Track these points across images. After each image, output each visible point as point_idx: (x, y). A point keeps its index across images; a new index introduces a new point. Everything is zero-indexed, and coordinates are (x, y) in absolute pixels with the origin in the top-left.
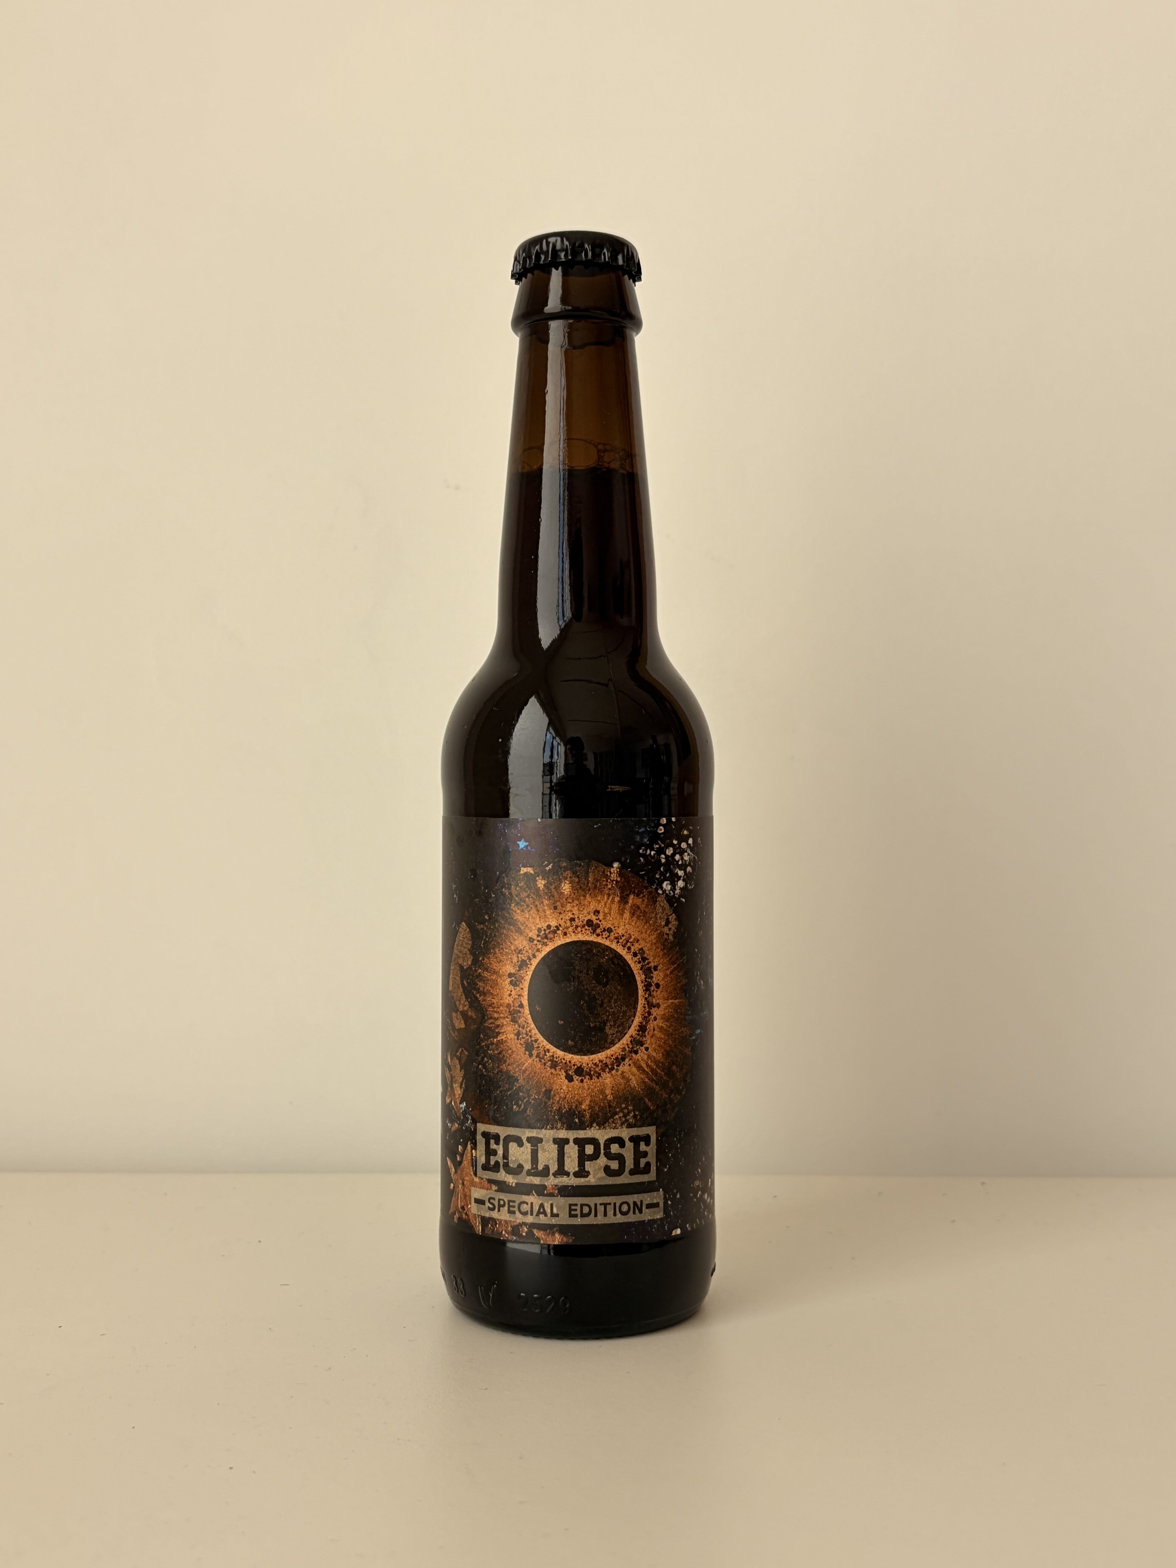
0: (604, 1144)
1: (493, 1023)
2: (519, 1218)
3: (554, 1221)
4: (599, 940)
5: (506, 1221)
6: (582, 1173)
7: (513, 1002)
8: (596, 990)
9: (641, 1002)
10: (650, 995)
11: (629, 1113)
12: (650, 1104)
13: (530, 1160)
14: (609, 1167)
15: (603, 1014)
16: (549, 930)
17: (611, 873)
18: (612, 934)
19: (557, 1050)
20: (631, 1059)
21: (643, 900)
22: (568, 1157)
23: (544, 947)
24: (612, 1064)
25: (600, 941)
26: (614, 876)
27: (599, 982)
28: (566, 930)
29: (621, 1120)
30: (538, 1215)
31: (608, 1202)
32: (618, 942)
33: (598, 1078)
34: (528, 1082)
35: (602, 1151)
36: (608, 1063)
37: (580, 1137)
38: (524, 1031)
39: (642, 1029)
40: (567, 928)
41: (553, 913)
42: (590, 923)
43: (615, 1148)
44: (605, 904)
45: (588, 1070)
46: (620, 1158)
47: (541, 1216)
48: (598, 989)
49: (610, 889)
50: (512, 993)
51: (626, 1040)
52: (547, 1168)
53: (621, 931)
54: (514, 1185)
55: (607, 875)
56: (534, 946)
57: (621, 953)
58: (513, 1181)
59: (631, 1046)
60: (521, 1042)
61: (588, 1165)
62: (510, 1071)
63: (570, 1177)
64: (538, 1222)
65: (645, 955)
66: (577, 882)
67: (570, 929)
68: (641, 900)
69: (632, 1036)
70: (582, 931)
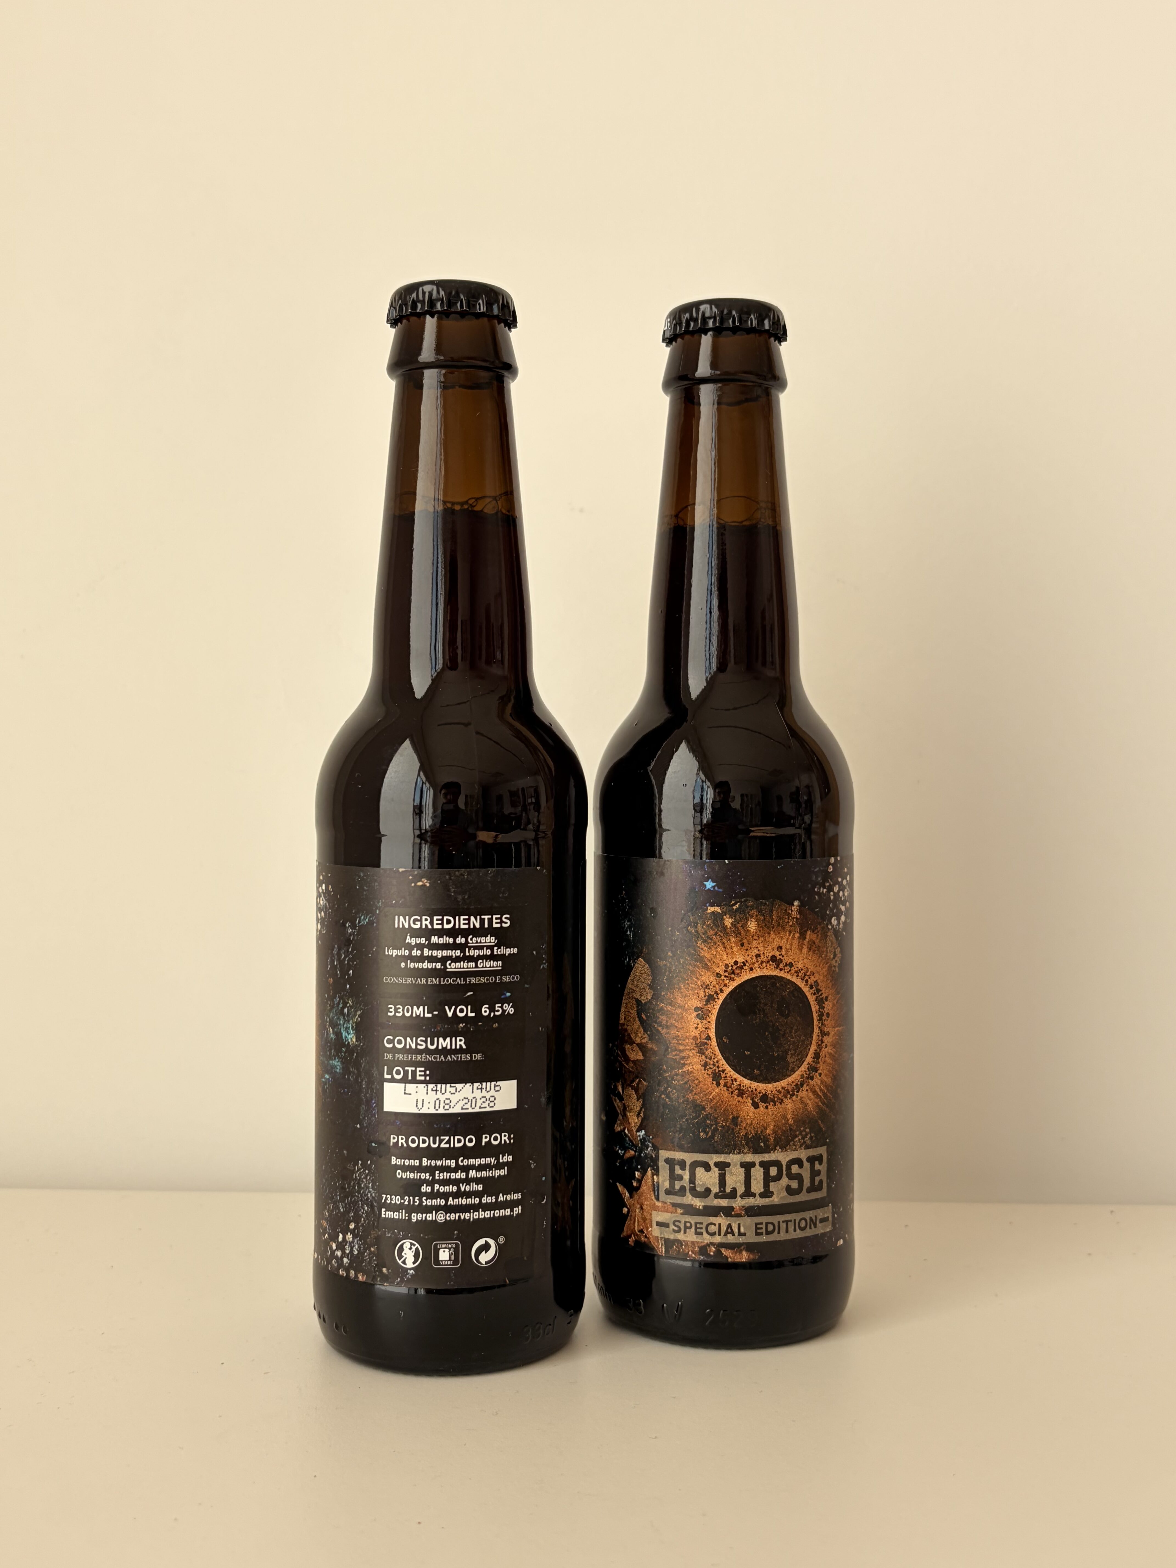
0: (786, 1165)
1: (678, 1055)
2: (707, 1239)
3: (741, 1240)
4: (781, 974)
5: (693, 1243)
6: (767, 1193)
7: (700, 1035)
8: (779, 1022)
9: (816, 1031)
10: (822, 1024)
11: (807, 1135)
12: (822, 1126)
13: (718, 1183)
14: (790, 1186)
15: (785, 1044)
16: (736, 966)
17: (792, 911)
18: (793, 968)
19: (744, 1079)
20: (808, 1085)
21: (818, 935)
22: (754, 1179)
23: (731, 982)
24: (793, 1091)
25: (783, 976)
26: (795, 914)
27: (782, 1014)
28: (752, 966)
29: (800, 1142)
30: (725, 1235)
31: (789, 1219)
32: (798, 976)
33: (781, 1104)
34: (716, 1110)
35: (784, 1172)
36: (790, 1089)
37: (765, 1159)
38: (712, 1062)
39: (817, 1056)
40: (753, 964)
41: (740, 949)
42: (774, 958)
43: (795, 1169)
44: (787, 940)
45: (772, 1097)
46: (799, 1178)
47: (729, 1236)
48: (781, 1020)
49: (791, 926)
50: (698, 1026)
51: (804, 1067)
52: (734, 1191)
53: (800, 966)
54: (701, 1207)
55: (789, 913)
56: (721, 982)
57: (800, 986)
58: (700, 1204)
59: (808, 1073)
60: (708, 1073)
61: (773, 1186)
62: (697, 1100)
63: (756, 1198)
64: (726, 1242)
65: (819, 987)
66: (762, 920)
67: (756, 965)
68: (816, 935)
69: (809, 1064)
70: (766, 966)
